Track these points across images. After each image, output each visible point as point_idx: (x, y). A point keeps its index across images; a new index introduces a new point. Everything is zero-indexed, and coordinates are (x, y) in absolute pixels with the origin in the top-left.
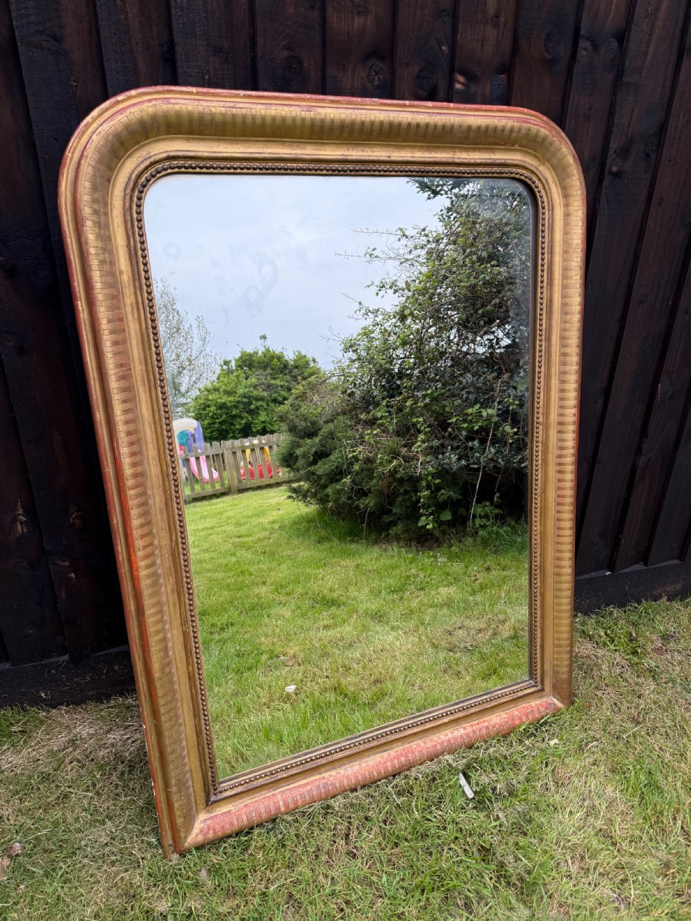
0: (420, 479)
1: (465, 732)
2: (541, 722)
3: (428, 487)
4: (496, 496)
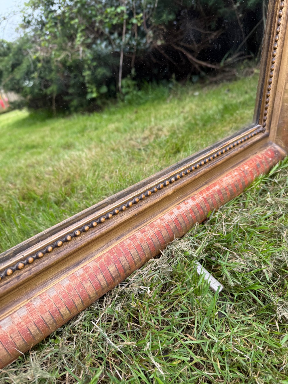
0: (84, 61)
4: (133, 71)
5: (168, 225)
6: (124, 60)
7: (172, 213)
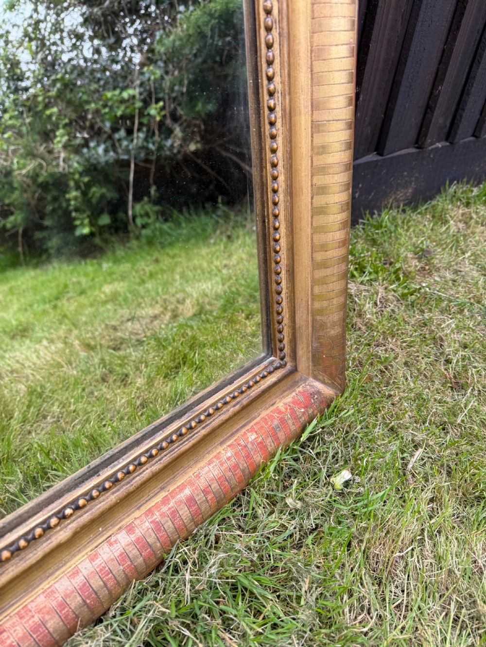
1: (133, 537)
2: (304, 438)
3: (78, 187)
4: (153, 190)
5: (63, 605)
6: (135, 172)
7: (76, 572)
